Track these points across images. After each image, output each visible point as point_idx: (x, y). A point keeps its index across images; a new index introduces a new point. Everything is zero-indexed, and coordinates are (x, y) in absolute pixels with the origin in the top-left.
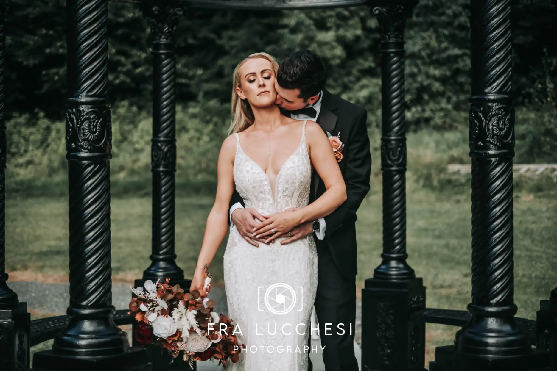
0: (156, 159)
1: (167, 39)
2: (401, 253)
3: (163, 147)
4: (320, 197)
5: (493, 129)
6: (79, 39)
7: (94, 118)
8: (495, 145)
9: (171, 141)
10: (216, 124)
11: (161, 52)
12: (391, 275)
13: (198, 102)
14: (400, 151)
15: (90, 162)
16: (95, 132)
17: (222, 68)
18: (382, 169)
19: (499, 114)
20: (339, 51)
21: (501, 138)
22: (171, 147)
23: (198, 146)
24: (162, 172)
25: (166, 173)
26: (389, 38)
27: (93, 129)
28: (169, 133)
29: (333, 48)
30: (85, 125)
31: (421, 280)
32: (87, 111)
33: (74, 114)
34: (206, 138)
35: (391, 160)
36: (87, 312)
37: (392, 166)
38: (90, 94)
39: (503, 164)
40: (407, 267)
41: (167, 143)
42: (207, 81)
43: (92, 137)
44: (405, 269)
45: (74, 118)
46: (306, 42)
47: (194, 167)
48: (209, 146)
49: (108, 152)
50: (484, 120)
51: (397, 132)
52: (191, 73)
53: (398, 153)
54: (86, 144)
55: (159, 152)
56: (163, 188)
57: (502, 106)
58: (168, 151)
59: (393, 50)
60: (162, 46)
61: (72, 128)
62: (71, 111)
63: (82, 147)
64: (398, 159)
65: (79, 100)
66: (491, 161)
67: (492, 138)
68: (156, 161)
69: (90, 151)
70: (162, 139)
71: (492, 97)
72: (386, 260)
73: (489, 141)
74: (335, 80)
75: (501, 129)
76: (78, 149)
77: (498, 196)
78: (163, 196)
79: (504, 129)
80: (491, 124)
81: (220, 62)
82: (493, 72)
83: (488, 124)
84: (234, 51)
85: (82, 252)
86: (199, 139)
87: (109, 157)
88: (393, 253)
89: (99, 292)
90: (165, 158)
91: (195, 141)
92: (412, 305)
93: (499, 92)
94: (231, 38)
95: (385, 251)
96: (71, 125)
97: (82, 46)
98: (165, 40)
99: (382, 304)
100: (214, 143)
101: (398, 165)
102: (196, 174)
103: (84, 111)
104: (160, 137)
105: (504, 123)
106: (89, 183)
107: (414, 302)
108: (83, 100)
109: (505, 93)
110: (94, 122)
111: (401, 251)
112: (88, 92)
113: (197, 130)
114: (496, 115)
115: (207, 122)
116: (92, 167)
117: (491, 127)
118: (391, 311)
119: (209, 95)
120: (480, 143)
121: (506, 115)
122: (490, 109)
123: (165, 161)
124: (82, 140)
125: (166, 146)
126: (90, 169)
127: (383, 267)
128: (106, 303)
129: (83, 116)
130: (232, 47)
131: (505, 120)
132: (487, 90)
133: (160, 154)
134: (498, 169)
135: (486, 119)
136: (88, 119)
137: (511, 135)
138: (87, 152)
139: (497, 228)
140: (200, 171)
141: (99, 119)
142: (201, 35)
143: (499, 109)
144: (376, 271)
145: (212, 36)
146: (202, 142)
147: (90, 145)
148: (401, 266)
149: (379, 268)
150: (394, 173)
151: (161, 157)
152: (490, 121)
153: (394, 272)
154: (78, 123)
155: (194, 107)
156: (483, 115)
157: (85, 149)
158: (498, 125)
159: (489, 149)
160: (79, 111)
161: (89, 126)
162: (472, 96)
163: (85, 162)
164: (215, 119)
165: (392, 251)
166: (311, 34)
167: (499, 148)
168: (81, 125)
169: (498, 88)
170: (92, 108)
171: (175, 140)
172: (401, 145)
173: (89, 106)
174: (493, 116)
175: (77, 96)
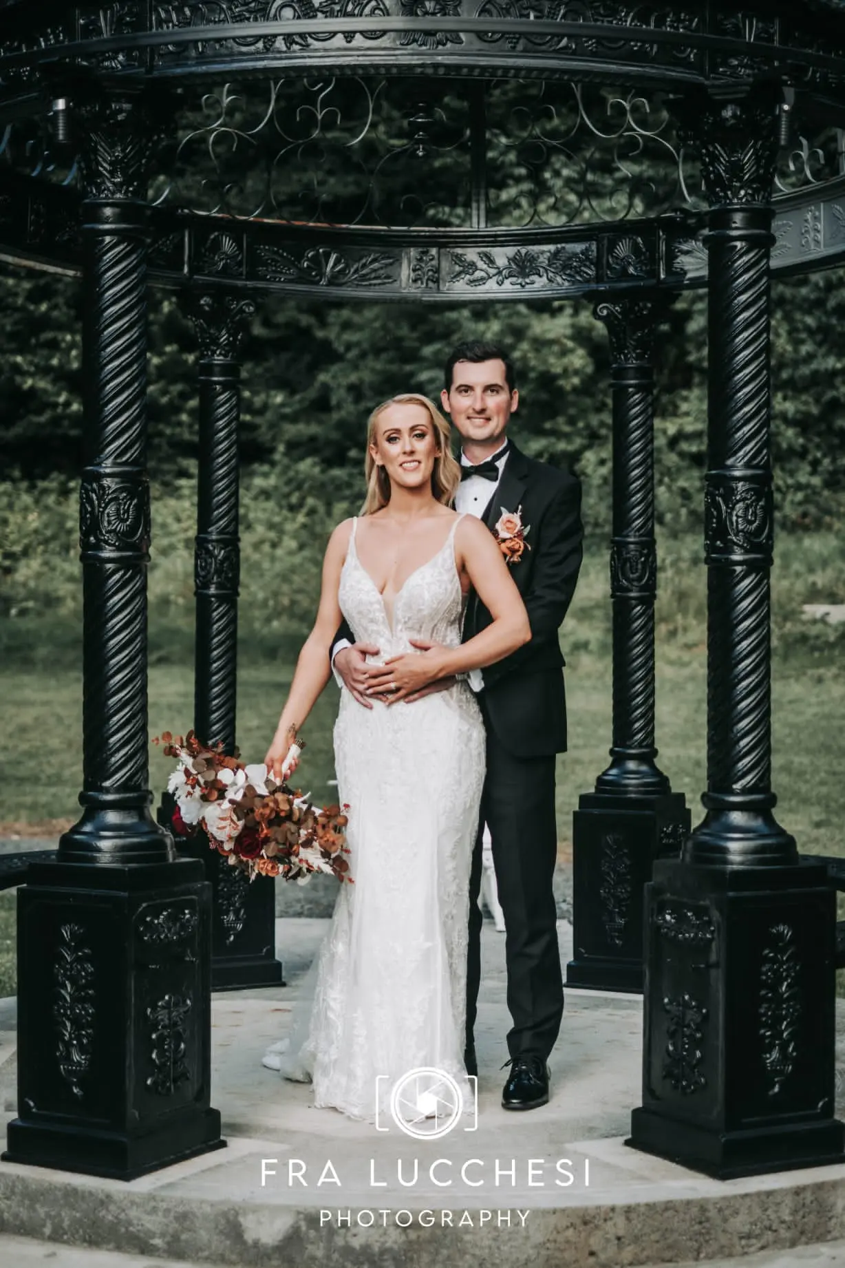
0: (203, 573)
1: (225, 356)
2: (646, 746)
3: (216, 552)
4: (484, 631)
5: (737, 521)
6: (103, 375)
7: (125, 497)
8: (741, 547)
9: (231, 542)
10: (312, 512)
11: (215, 379)
12: (627, 786)
13: (273, 464)
14: (642, 563)
15: (117, 565)
16: (127, 520)
17: (326, 390)
18: (613, 596)
19: (747, 499)
20: (579, 359)
21: (748, 535)
22: (231, 550)
23: (273, 559)
24: (213, 596)
25: (221, 599)
26: (627, 359)
27: (124, 514)
28: (226, 526)
29: (564, 352)
30: (111, 509)
31: (681, 797)
32: (114, 487)
33: (94, 491)
34: (290, 543)
35: (627, 579)
36: (110, 797)
37: (631, 591)
38: (119, 461)
39: (754, 576)
40: (656, 772)
41: (223, 543)
42: (294, 419)
43: (121, 527)
44: (653, 776)
45: (95, 497)
46: (509, 340)
47: (264, 604)
48: (297, 559)
49: (144, 551)
50: (724, 508)
51: (639, 530)
52: (258, 401)
53: (640, 566)
54: (112, 539)
55: (209, 560)
56: (215, 626)
57: (752, 486)
58: (225, 558)
59: (632, 382)
60: (217, 369)
61: (90, 513)
62: (89, 487)
63: (106, 542)
64: (640, 579)
65: (102, 470)
66: (735, 571)
67: (736, 535)
68: (204, 577)
69: (118, 549)
70: (214, 537)
71: (737, 473)
72: (618, 759)
73: (732, 541)
74: (572, 421)
75: (751, 523)
76: (98, 547)
77: (746, 623)
78: (216, 640)
79: (755, 521)
80: (735, 513)
81: (323, 377)
82: (740, 434)
83: (731, 514)
84: (352, 354)
85: (105, 704)
86: (274, 545)
87: (147, 559)
88: (630, 747)
89: (129, 767)
90: (219, 572)
91: (266, 548)
92: (662, 838)
93: (748, 465)
94: (346, 326)
95: (615, 744)
96: (89, 509)
97: (108, 387)
98: (221, 358)
99: (609, 839)
100: (306, 553)
101: (641, 589)
102: (268, 620)
103: (109, 487)
104: (210, 533)
105: (754, 513)
106: (116, 598)
107: (668, 836)
108: (108, 471)
109: (756, 467)
110: (125, 504)
111: (645, 743)
112: (116, 458)
113: (271, 526)
114: (743, 500)
115: (293, 509)
116: (121, 573)
117: (734, 518)
118: (626, 851)
119: (298, 448)
120: (718, 543)
121: (758, 500)
122: (732, 491)
123: (219, 577)
124: (107, 532)
125: (221, 549)
126: (117, 577)
127: (614, 772)
128: (140, 784)
129: (108, 495)
130: (349, 347)
131: (756, 507)
132: (729, 462)
133: (211, 564)
134: (747, 581)
135: (727, 507)
136: (116, 499)
137: (766, 531)
138: (114, 551)
139: (743, 673)
140: (277, 614)
141: (132, 499)
142: (280, 318)
143: (747, 491)
144: (600, 781)
145: (305, 320)
146: (279, 552)
147: (118, 539)
148: (644, 768)
149: (605, 774)
150: (634, 602)
151: (212, 570)
152: (733, 509)
153: (632, 781)
154: (99, 506)
155: (266, 475)
156: (724, 501)
157: (110, 545)
158: (745, 517)
159: (732, 552)
160: (102, 487)
161: (118, 510)
162: (710, 470)
163: (109, 566)
164: (310, 501)
165: (628, 743)
166: (516, 321)
167: (747, 552)
168: (105, 508)
169: (746, 459)
170: (122, 482)
171: (239, 540)
172: (645, 551)
173: (116, 480)
174: (738, 502)
175: (99, 464)
